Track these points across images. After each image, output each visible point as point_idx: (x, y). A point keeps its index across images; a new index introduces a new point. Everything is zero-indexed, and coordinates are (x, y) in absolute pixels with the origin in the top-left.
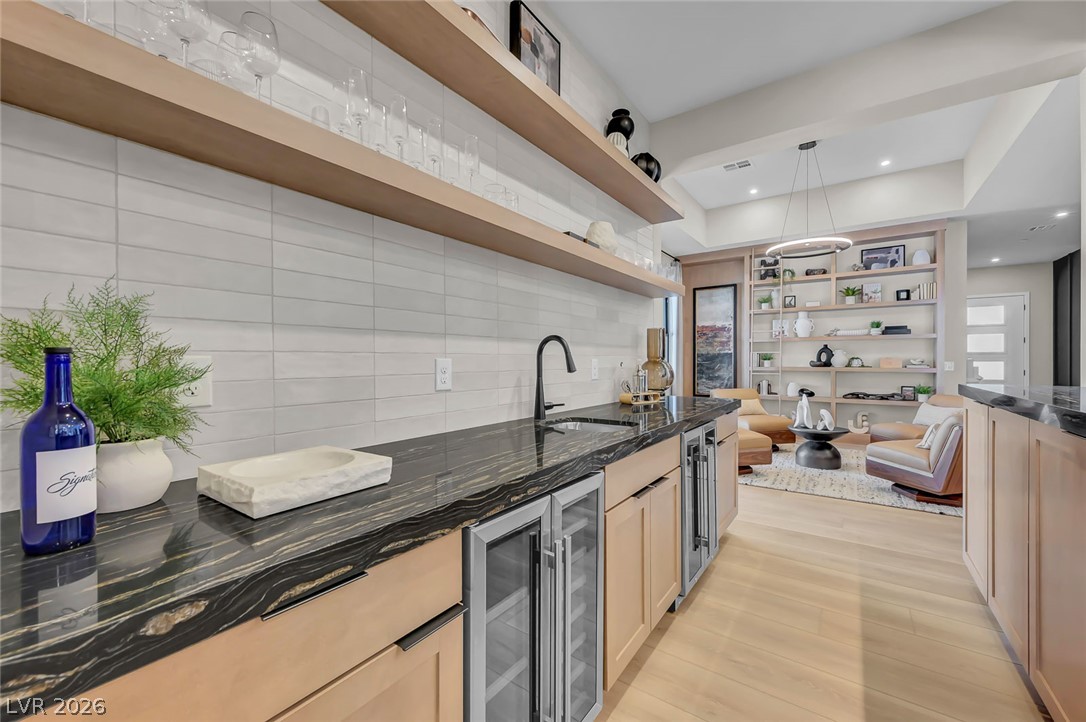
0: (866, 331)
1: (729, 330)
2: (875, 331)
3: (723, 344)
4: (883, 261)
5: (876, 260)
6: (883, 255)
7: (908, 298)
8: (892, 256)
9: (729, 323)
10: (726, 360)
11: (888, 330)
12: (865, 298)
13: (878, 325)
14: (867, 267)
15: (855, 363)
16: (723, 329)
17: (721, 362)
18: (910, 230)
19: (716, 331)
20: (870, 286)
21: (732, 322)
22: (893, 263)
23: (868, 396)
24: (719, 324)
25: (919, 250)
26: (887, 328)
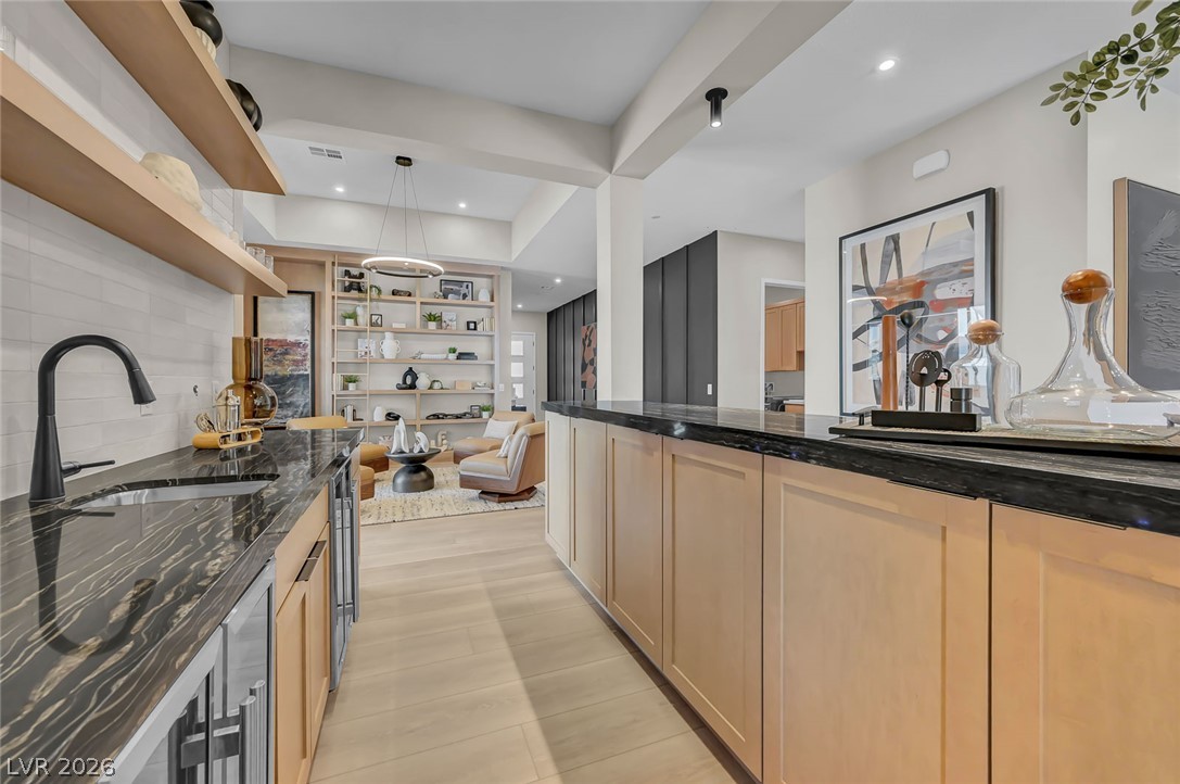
0: (445, 356)
1: (305, 346)
2: (452, 356)
3: (296, 363)
4: (457, 293)
5: (452, 291)
6: (457, 288)
7: (475, 329)
8: (463, 290)
9: (306, 338)
10: (301, 381)
11: (461, 356)
12: (444, 324)
13: (453, 351)
14: (445, 297)
15: (436, 385)
16: (297, 344)
17: (294, 385)
18: (476, 270)
19: (287, 347)
20: (448, 315)
21: (309, 337)
22: (465, 296)
23: (446, 416)
24: (291, 338)
25: (482, 287)
26: (460, 354)
